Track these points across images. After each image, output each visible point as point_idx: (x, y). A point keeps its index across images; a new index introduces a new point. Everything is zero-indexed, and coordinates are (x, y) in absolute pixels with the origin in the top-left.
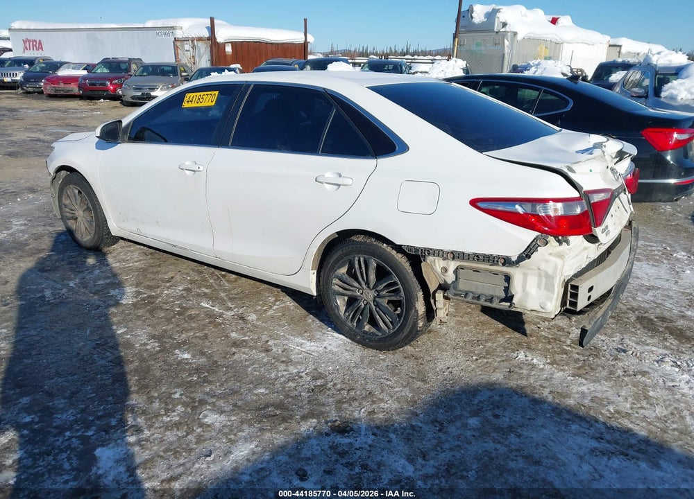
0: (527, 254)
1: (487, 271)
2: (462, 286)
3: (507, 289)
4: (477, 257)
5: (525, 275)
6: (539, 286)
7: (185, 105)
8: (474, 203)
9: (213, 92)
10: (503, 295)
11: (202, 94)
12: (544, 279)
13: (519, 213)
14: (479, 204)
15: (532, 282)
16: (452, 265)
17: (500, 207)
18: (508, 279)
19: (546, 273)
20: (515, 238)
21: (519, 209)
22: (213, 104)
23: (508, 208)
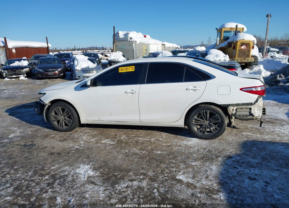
0: (256, 101)
1: (245, 108)
2: (238, 114)
3: (250, 112)
4: (243, 104)
5: (254, 107)
6: (257, 110)
7: (120, 71)
8: (241, 89)
9: (132, 67)
10: (249, 114)
11: (127, 67)
12: (259, 108)
13: (254, 91)
14: (243, 90)
15: (256, 108)
16: (235, 108)
17: (249, 89)
18: (250, 109)
19: (260, 106)
20: (253, 97)
21: (254, 89)
22: (134, 70)
23: (251, 89)
